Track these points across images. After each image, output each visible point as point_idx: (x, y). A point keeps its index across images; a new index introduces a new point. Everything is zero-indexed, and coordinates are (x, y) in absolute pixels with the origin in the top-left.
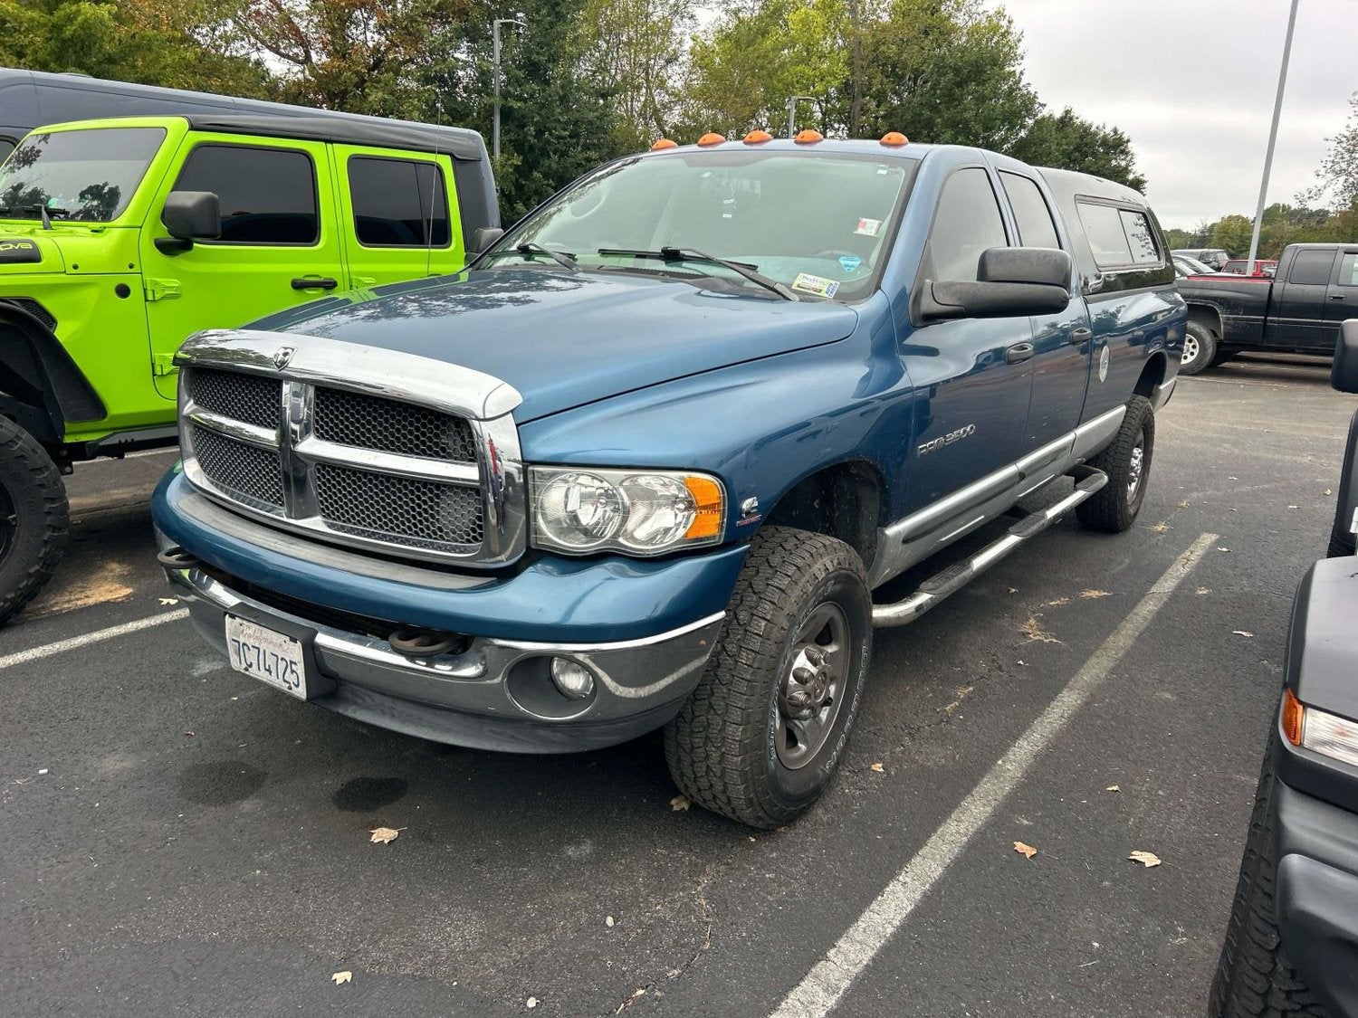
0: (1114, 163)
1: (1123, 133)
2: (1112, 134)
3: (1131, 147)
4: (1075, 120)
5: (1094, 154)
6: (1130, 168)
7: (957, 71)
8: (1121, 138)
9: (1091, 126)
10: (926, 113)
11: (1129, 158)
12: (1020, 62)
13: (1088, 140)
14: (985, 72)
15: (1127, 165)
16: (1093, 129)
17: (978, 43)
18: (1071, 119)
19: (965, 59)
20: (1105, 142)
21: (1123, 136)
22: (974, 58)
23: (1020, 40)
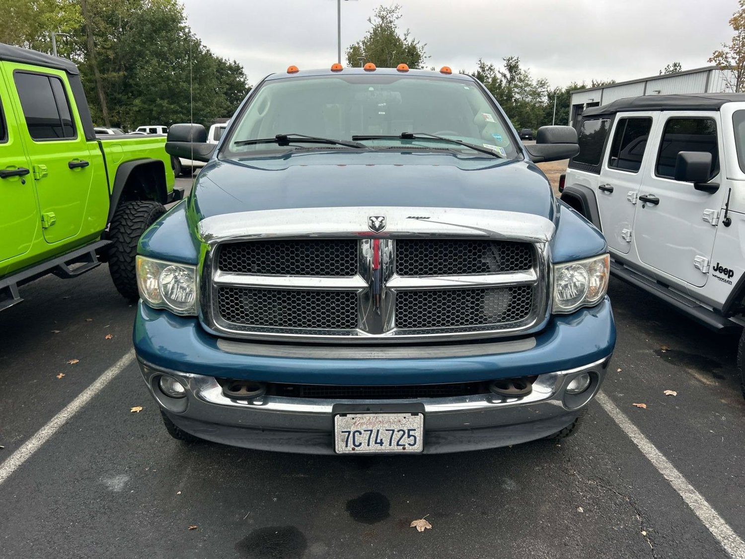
0: (238, 79)
1: (239, 64)
2: (233, 64)
3: (244, 71)
4: (213, 55)
5: (227, 75)
6: (246, 82)
7: (153, 23)
8: (238, 66)
9: (222, 59)
10: (138, 47)
11: (244, 77)
12: (185, 21)
13: (222, 66)
14: (169, 25)
15: (245, 80)
16: (223, 61)
17: (159, 8)
18: (211, 55)
19: (156, 17)
20: (230, 68)
21: (240, 65)
22: (161, 16)
23: (183, 9)
